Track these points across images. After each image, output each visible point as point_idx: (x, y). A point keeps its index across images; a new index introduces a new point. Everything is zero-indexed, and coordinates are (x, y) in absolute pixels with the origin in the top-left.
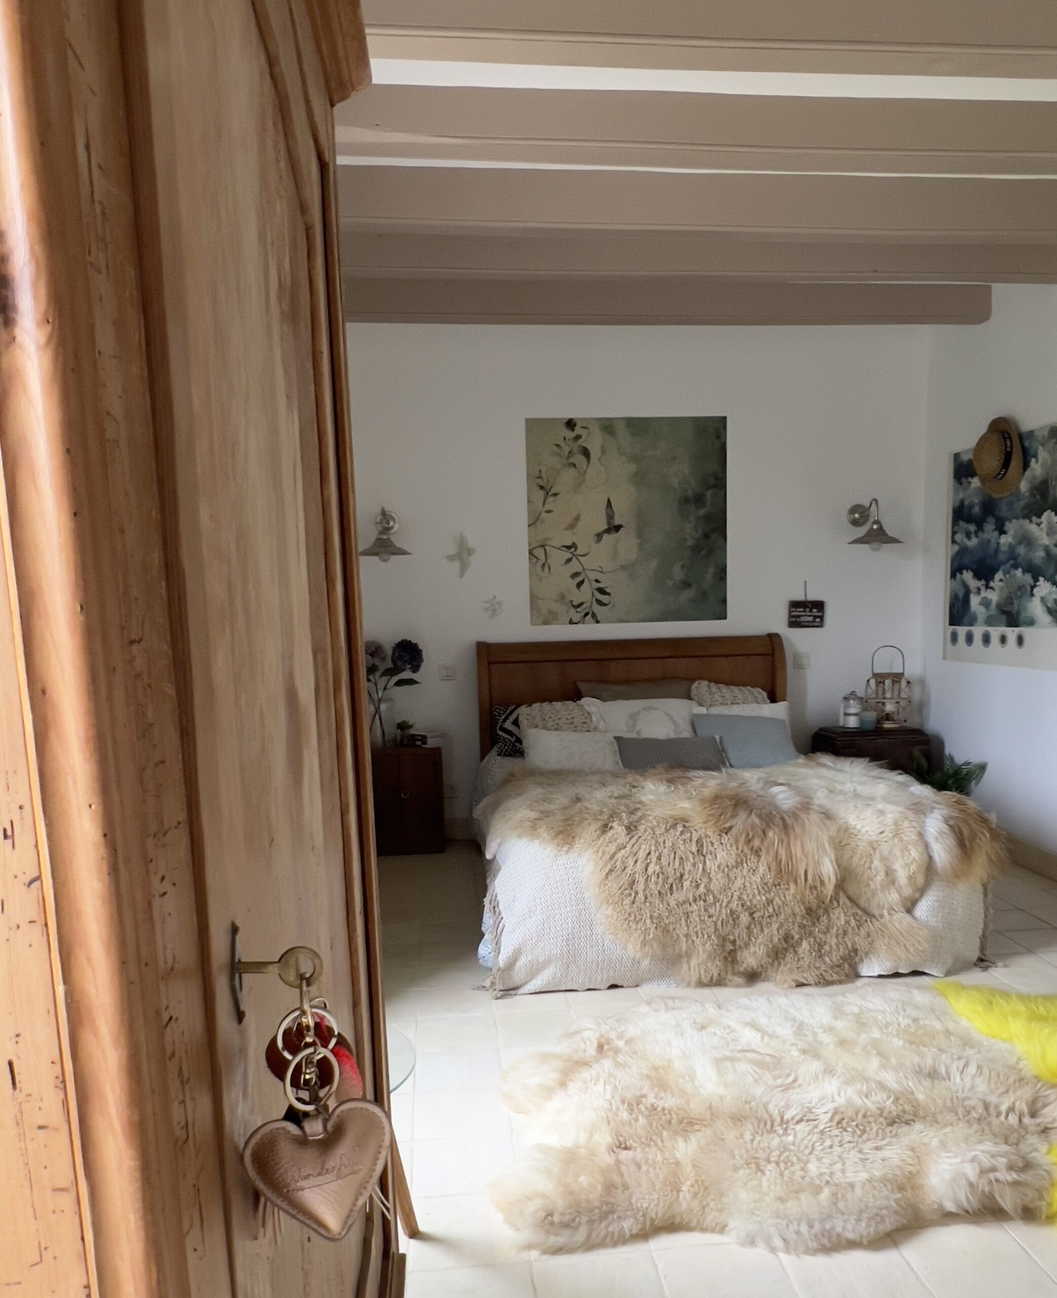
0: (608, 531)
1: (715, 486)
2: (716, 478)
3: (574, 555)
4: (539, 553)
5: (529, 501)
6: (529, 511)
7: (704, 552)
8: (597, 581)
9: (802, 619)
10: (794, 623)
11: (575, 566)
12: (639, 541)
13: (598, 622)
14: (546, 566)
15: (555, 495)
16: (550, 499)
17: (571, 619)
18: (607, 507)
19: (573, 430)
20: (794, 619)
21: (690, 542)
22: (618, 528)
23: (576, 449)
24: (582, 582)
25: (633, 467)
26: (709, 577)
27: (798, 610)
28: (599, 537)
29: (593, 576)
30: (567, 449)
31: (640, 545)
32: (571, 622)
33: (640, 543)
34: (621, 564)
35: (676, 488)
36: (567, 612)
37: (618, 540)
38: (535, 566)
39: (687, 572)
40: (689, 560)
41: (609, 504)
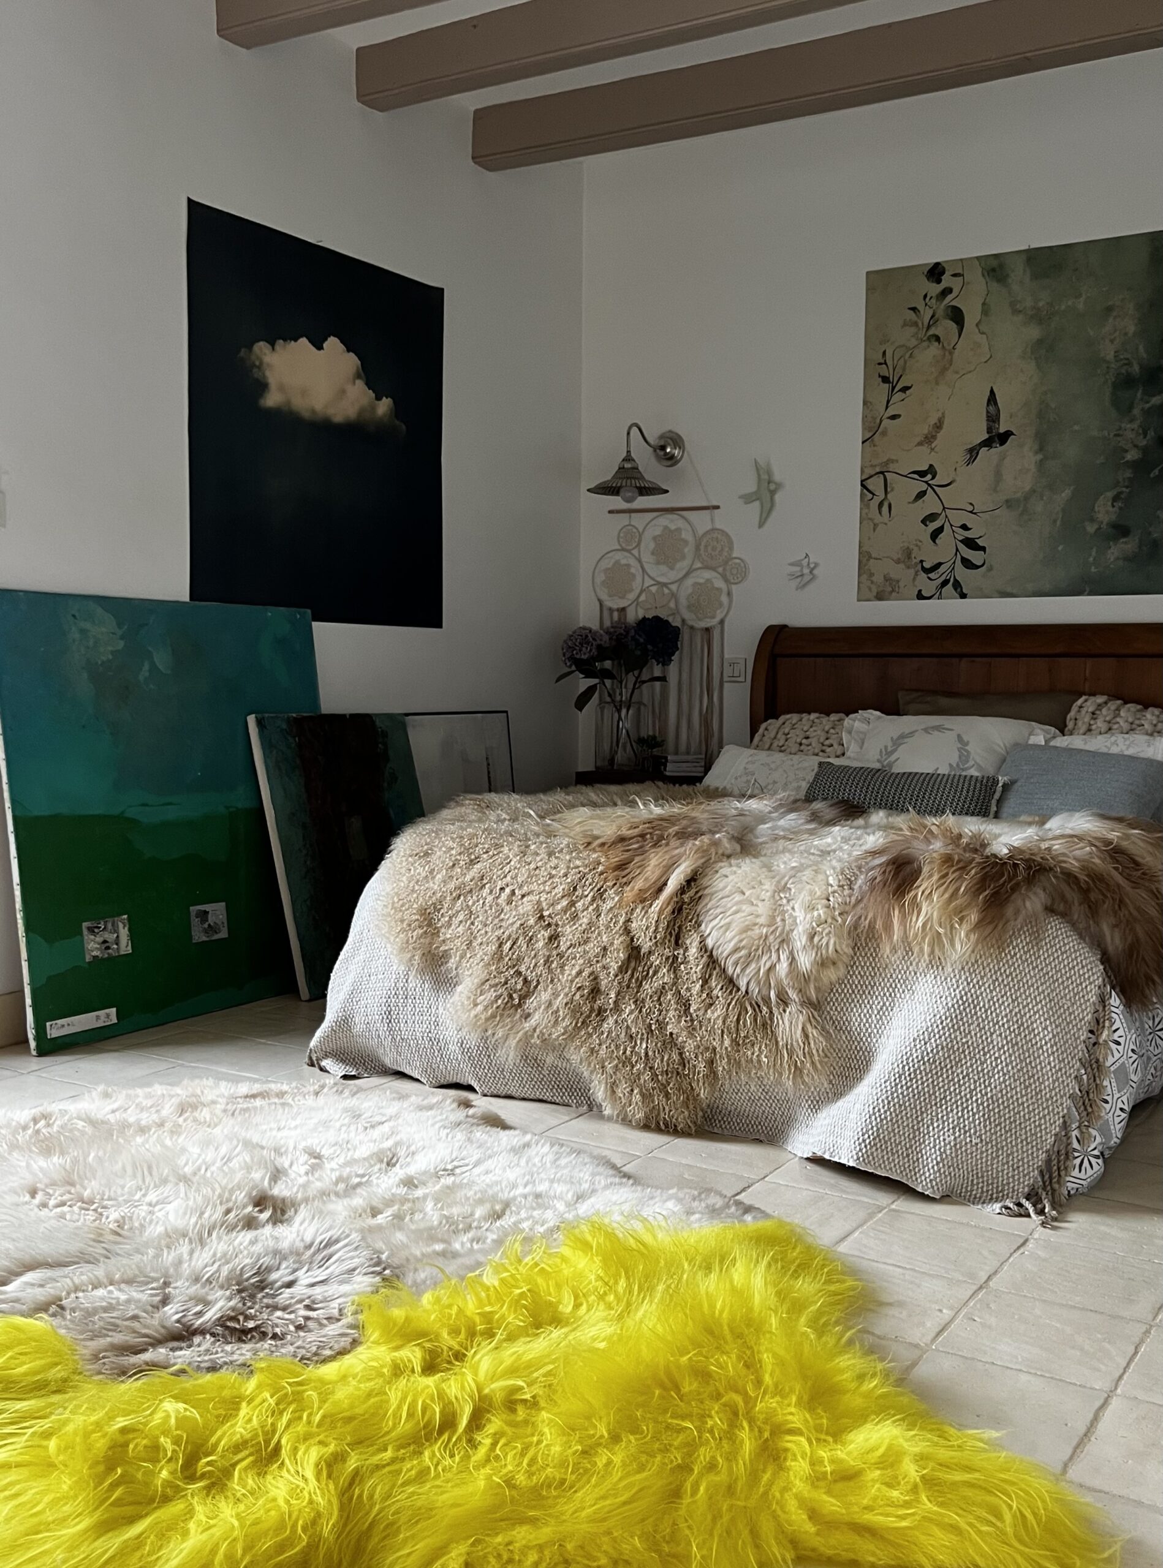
0: (987, 443)
3: (929, 485)
4: (876, 484)
5: (864, 403)
6: (864, 417)
7: (1154, 474)
8: (964, 527)
11: (931, 504)
12: (1040, 457)
13: (963, 596)
14: (885, 508)
15: (905, 389)
16: (898, 396)
17: (920, 591)
18: (989, 401)
19: (939, 281)
21: (1132, 455)
23: (940, 313)
24: (940, 530)
25: (1034, 332)
28: (973, 453)
29: (958, 518)
30: (927, 315)
31: (1041, 464)
32: (920, 596)
33: (1041, 461)
34: (1005, 498)
35: (1108, 362)
36: (914, 579)
37: (1002, 458)
38: (868, 506)
39: (1121, 508)
40: (1127, 487)
41: (992, 398)
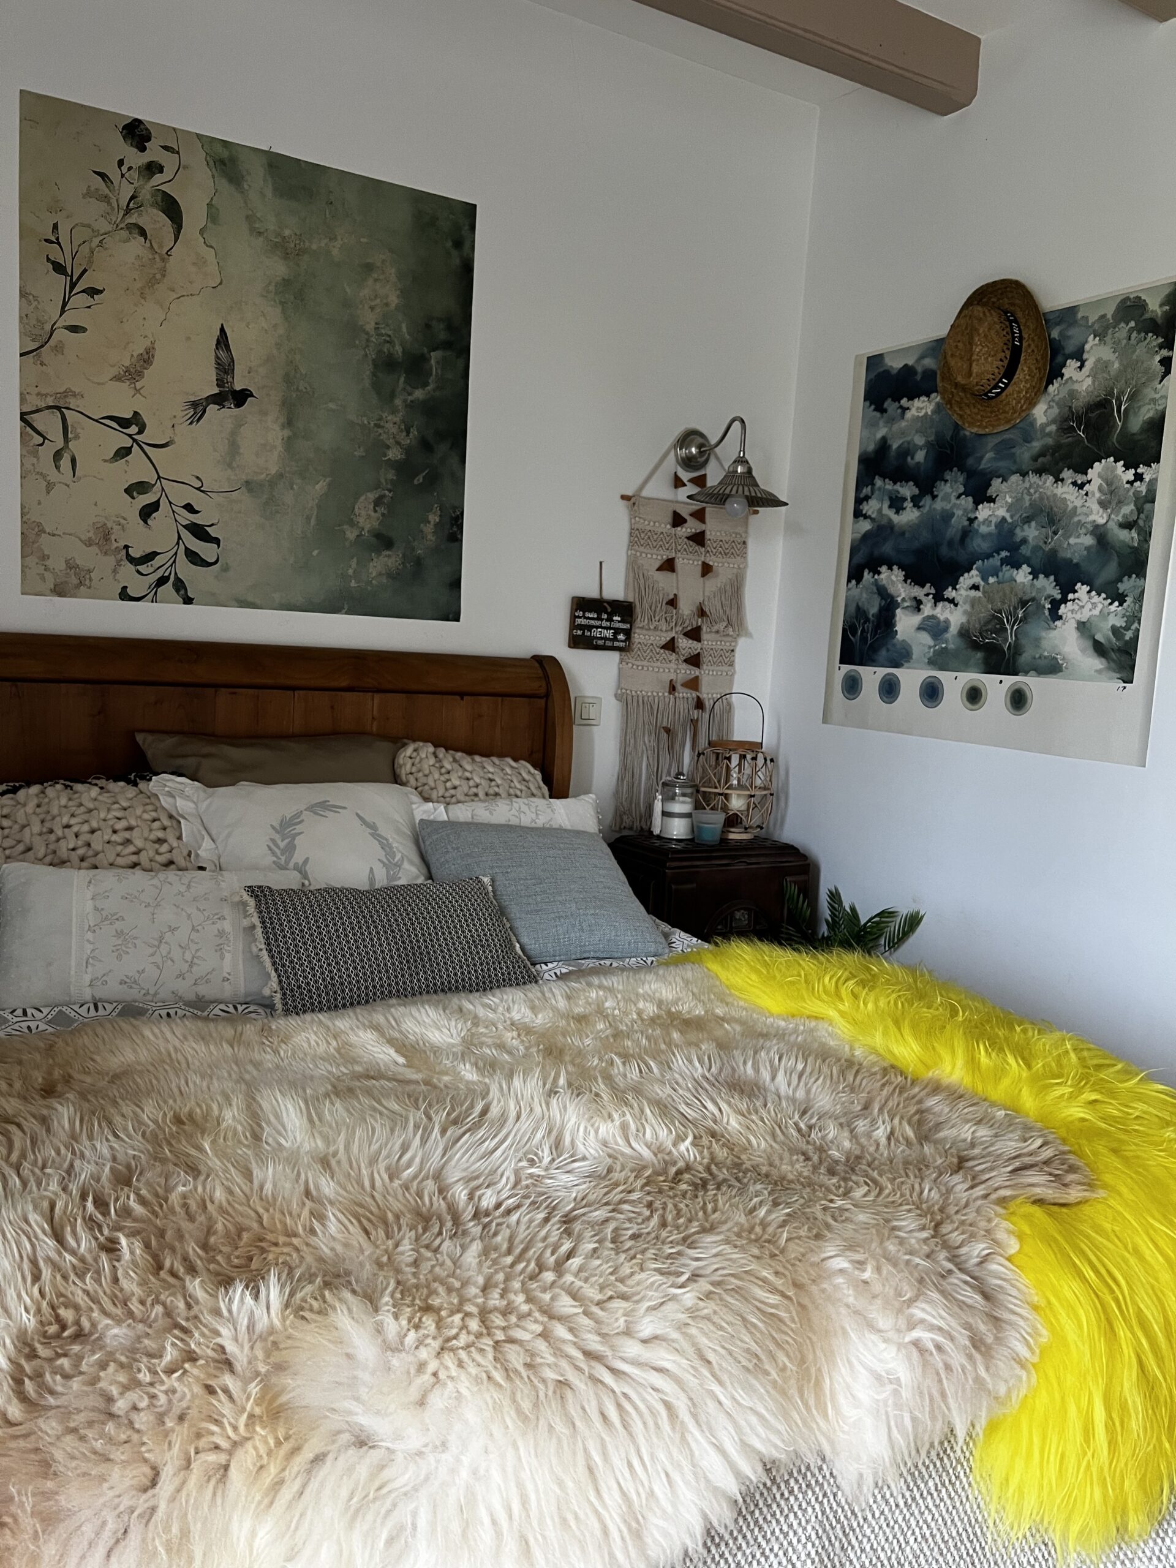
0: (218, 399)
1: (447, 345)
2: (450, 328)
3: (134, 440)
4: (49, 423)
5: (23, 294)
6: (24, 318)
7: (419, 480)
8: (189, 508)
9: (596, 633)
10: (580, 640)
11: (137, 468)
12: (287, 433)
13: (188, 601)
14: (65, 462)
16: (79, 300)
17: (125, 588)
18: (218, 342)
19: (142, 148)
20: (579, 632)
21: (394, 454)
22: (241, 398)
23: (145, 194)
24: (154, 507)
25: (280, 269)
26: (428, 529)
27: (587, 615)
28: (198, 408)
29: (180, 495)
30: (127, 192)
31: (289, 443)
32: (124, 595)
33: (289, 438)
34: (244, 477)
35: (367, 333)
36: (115, 571)
37: (239, 424)
38: (35, 454)
39: (383, 515)
40: (390, 491)
41: (223, 340)
